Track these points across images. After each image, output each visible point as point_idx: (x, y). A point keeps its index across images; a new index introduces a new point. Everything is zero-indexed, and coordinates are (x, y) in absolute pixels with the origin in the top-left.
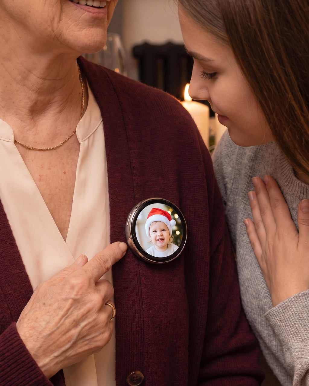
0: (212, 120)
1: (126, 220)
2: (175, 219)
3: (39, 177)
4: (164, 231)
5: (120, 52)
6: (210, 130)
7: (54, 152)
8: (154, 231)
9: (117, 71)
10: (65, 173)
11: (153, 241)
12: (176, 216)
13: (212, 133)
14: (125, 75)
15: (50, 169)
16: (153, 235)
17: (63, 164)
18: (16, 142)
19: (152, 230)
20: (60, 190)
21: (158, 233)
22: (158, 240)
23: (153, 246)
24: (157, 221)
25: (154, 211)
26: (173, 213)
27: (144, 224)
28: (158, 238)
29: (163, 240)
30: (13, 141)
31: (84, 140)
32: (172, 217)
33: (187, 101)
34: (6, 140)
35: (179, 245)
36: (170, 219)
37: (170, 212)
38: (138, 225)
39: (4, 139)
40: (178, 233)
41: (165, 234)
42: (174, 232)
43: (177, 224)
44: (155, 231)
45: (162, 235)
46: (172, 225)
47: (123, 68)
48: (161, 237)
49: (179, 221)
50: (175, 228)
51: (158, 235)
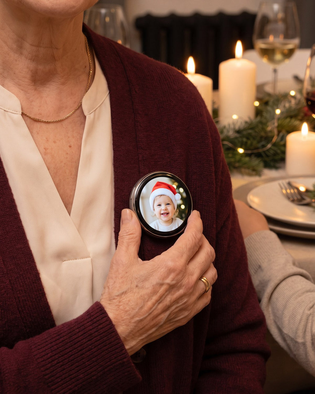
0: (216, 93)
1: (130, 194)
2: (179, 193)
3: (44, 150)
4: (169, 205)
5: (122, 24)
6: (214, 103)
7: (59, 124)
8: (158, 205)
9: (120, 42)
10: (70, 147)
11: (158, 215)
12: (181, 190)
13: (216, 106)
14: (128, 46)
15: (55, 142)
16: (157, 209)
17: (69, 137)
18: (23, 114)
19: (156, 204)
20: (65, 164)
21: (163, 207)
22: (162, 214)
23: (158, 221)
24: (161, 195)
25: (159, 185)
26: (178, 187)
27: (148, 198)
28: (162, 212)
29: (168, 214)
30: (21, 113)
31: (89, 113)
32: (177, 191)
33: (191, 74)
34: (13, 112)
35: (184, 219)
36: (175, 193)
37: (175, 186)
38: (142, 198)
39: (11, 111)
40: (183, 207)
41: (170, 208)
42: (179, 206)
43: (182, 199)
44: (160, 205)
45: (166, 209)
46: (177, 199)
47: (125, 39)
48: (165, 212)
49: (184, 195)
50: (180, 202)
51: (162, 209)
